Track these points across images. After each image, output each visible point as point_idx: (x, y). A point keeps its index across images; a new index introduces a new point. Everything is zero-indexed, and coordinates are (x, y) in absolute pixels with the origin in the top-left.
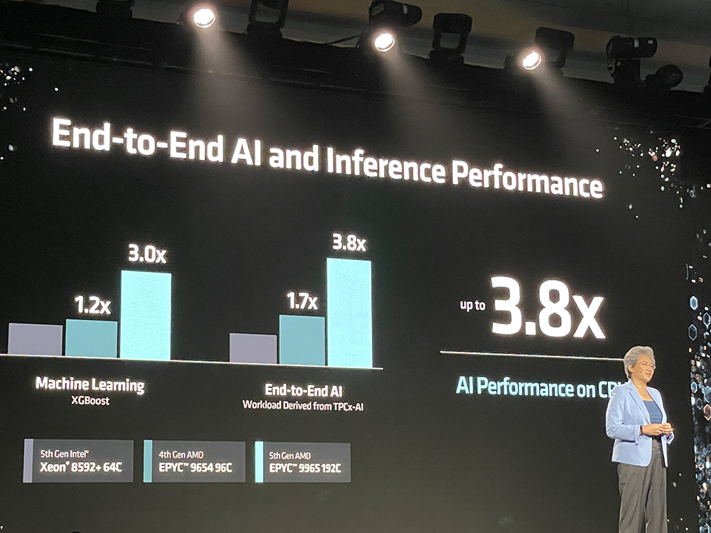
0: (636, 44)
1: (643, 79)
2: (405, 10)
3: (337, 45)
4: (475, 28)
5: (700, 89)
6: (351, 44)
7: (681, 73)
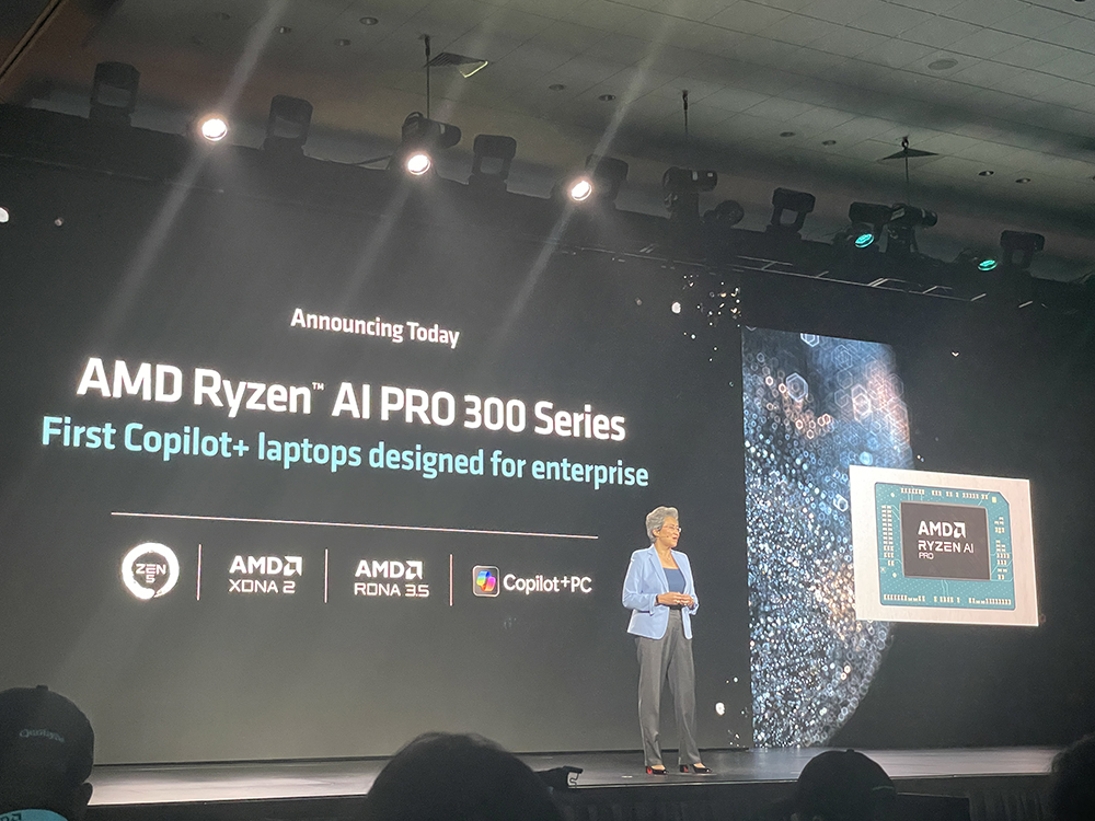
0: (695, 177)
1: (702, 215)
2: (443, 130)
3: (366, 166)
4: (522, 152)
5: (762, 229)
6: (382, 165)
7: (742, 210)
